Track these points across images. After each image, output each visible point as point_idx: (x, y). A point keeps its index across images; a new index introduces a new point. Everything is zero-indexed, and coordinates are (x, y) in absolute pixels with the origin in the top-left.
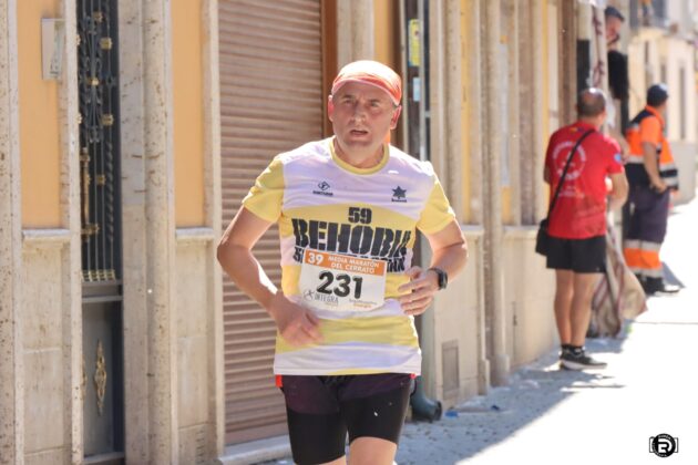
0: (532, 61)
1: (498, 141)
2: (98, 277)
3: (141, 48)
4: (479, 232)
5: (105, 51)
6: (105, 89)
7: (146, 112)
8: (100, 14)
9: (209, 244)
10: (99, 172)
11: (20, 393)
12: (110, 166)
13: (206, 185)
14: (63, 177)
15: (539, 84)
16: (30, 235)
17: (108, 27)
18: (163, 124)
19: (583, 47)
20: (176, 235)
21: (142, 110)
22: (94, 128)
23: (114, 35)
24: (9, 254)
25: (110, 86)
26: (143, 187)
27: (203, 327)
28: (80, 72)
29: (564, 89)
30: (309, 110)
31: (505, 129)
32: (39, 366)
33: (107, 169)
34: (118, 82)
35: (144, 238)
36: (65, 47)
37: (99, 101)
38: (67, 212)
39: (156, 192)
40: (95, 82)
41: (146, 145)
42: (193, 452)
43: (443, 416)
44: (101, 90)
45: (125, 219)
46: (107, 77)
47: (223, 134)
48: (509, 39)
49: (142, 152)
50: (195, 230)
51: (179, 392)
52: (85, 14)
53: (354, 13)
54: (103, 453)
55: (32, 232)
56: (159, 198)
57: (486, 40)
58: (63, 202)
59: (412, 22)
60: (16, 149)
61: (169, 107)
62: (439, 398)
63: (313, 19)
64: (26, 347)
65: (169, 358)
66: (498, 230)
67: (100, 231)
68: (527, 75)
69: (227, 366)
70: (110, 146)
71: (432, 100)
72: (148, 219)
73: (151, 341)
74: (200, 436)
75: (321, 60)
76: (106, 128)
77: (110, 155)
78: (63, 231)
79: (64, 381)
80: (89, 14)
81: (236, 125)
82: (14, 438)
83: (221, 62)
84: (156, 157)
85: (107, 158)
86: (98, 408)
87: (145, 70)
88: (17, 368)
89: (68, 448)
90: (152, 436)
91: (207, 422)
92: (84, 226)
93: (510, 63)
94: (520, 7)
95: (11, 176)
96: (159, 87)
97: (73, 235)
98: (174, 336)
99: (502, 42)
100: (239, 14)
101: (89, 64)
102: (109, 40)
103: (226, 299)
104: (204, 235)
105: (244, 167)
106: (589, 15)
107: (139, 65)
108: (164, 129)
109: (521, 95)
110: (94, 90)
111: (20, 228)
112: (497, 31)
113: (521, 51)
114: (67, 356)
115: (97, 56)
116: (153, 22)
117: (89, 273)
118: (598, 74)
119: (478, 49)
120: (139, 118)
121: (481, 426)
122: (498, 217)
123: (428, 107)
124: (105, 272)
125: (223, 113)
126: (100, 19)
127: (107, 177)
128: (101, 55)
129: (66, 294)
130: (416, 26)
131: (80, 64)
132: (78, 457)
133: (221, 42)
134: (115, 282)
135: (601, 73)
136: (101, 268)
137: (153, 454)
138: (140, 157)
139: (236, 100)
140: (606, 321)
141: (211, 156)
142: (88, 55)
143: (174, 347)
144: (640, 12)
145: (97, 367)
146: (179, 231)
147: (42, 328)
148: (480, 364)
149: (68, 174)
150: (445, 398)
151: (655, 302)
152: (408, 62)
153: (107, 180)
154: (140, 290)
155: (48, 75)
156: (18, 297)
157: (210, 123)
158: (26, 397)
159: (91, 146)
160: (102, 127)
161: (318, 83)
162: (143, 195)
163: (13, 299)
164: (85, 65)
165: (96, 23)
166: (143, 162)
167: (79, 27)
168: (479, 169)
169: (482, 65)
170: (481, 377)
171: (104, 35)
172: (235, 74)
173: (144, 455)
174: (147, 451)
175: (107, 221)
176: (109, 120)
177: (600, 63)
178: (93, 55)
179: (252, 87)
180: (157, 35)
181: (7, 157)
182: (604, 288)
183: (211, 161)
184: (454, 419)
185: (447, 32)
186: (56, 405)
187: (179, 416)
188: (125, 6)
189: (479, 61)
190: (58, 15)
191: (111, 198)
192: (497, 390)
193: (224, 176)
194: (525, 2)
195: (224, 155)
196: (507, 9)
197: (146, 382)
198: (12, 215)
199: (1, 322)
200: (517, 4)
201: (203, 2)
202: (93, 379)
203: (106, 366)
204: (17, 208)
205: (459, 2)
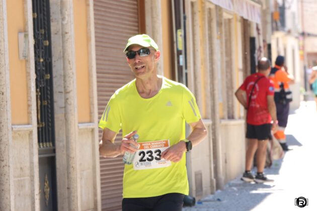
0: (230, 47)
2: (45, 146)
3: (61, 45)
4: (209, 122)
5: (46, 47)
6: (46, 63)
7: (64, 73)
8: (43, 30)
9: (93, 130)
10: (44, 100)
11: (12, 198)
12: (49, 97)
13: (91, 104)
14: (29, 102)
15: (234, 57)
16: (15, 128)
17: (47, 36)
18: (71, 78)
19: (253, 40)
20: (78, 127)
21: (62, 72)
22: (42, 80)
23: (49, 39)
24: (6, 136)
25: (48, 62)
26: (63, 105)
27: (91, 167)
28: (35, 56)
29: (245, 58)
31: (219, 77)
32: (20, 186)
33: (47, 98)
34: (51, 60)
35: (64, 128)
36: (28, 45)
37: (44, 68)
38: (31, 117)
39: (70, 108)
40: (42, 60)
41: (65, 87)
43: (196, 204)
44: (44, 63)
45: (56, 120)
47: (98, 82)
48: (220, 37)
49: (63, 91)
50: (86, 124)
51: (81, 195)
52: (36, 30)
53: (153, 27)
55: (16, 126)
56: (71, 110)
57: (210, 38)
58: (29, 113)
59: (178, 30)
60: (9, 91)
61: (74, 70)
62: (194, 195)
64: (15, 177)
65: (77, 181)
66: (218, 121)
67: (45, 125)
68: (229, 53)
69: (102, 184)
70: (49, 88)
71: (188, 65)
73: (69, 173)
76: (47, 80)
77: (49, 92)
78: (30, 126)
79: (32, 191)
80: (38, 30)
81: (103, 78)
83: (97, 50)
84: (69, 92)
85: (47, 94)
86: (46, 203)
87: (64, 54)
88: (11, 186)
91: (94, 209)
92: (38, 123)
93: (221, 48)
94: (225, 23)
95: (7, 102)
96: (69, 62)
97: (34, 127)
98: (78, 171)
99: (217, 39)
100: (103, 29)
101: (39, 52)
102: (47, 42)
104: (91, 126)
106: (254, 26)
107: (60, 52)
108: (72, 80)
109: (227, 62)
110: (41, 63)
111: (11, 124)
112: (215, 34)
113: (226, 42)
114: (32, 180)
115: (42, 48)
116: (66, 33)
117: (41, 144)
118: (259, 53)
119: (207, 42)
120: (61, 75)
121: (213, 208)
122: (218, 116)
123: (186, 68)
125: (97, 73)
126: (43, 33)
127: (47, 102)
128: (44, 48)
129: (31, 154)
130: (180, 33)
131: (35, 52)
133: (96, 41)
134: (52, 148)
135: (261, 51)
136: (46, 141)
138: (62, 92)
139: (102, 67)
141: (93, 91)
142: (38, 48)
143: (79, 176)
145: (45, 185)
146: (80, 125)
147: (21, 169)
148: (211, 181)
149: (31, 101)
150: (196, 196)
151: (288, 153)
152: (177, 49)
153: (48, 103)
154: (63, 151)
155: (22, 57)
156: (11, 155)
157: (92, 77)
158: (15, 199)
159: (41, 88)
160: (45, 80)
162: (63, 109)
163: (9, 156)
164: (37, 53)
165: (41, 34)
166: (63, 95)
167: (35, 36)
168: (209, 95)
169: (209, 49)
170: (212, 186)
171: (45, 39)
172: (102, 55)
175: (48, 121)
176: (48, 76)
177: (260, 47)
178: (40, 48)
179: (109, 60)
180: (68, 39)
181: (5, 94)
183: (93, 94)
184: (201, 205)
185: (194, 34)
186: (28, 202)
187: (82, 206)
188: (54, 27)
189: (208, 47)
190: (25, 31)
191: (50, 111)
192: (219, 191)
193: (98, 100)
194: (227, 21)
195: (98, 91)
196: (219, 24)
197: (67, 192)
198: (7, 119)
199: (4, 166)
200: (223, 22)
201: (88, 24)
202: (44, 191)
203: (49, 185)
204: (10, 116)
205: (199, 21)
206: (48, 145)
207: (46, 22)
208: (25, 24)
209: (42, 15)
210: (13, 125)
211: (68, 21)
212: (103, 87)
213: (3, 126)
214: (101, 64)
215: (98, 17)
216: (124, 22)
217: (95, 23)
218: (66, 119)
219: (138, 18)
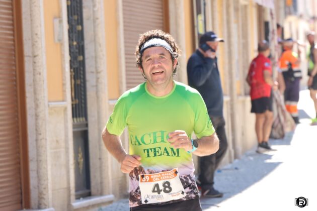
0: (247, 30)
1: (234, 62)
3: (93, 29)
4: (227, 99)
5: (79, 31)
7: (96, 55)
8: (76, 16)
10: (78, 79)
11: (49, 167)
12: (82, 76)
13: (120, 83)
15: (250, 39)
17: (79, 21)
18: (102, 59)
19: (267, 24)
20: (109, 103)
21: (94, 54)
22: (75, 61)
23: (82, 24)
24: (44, 112)
25: (81, 44)
26: (95, 84)
28: (69, 40)
31: (237, 57)
32: (57, 157)
33: (80, 78)
34: (84, 43)
35: (96, 105)
36: (63, 30)
38: (66, 95)
39: (101, 86)
40: (75, 43)
41: (96, 68)
42: (117, 189)
44: (78, 46)
45: (88, 97)
46: (80, 41)
47: (126, 63)
48: (237, 22)
51: (112, 165)
52: (70, 17)
53: (176, 13)
54: (82, 189)
55: (52, 103)
56: (101, 88)
57: (228, 22)
58: (64, 91)
59: (199, 15)
60: (45, 71)
61: (104, 52)
63: (160, 16)
64: (51, 149)
66: (235, 97)
67: (79, 102)
68: (245, 35)
70: (82, 68)
73: (100, 145)
74: (120, 182)
76: (80, 62)
77: (82, 72)
78: (65, 103)
79: (67, 162)
80: (72, 16)
81: (131, 59)
82: (47, 185)
83: (125, 34)
84: (100, 72)
85: (80, 74)
86: (80, 173)
87: (95, 37)
88: (48, 157)
89: (69, 189)
90: (101, 183)
91: (122, 177)
92: (72, 100)
93: (238, 31)
94: (242, 9)
95: (43, 81)
96: (100, 45)
97: (68, 104)
99: (235, 23)
100: (131, 15)
101: (72, 36)
102: (80, 26)
105: (134, 75)
107: (92, 36)
108: (102, 61)
109: (243, 44)
110: (75, 47)
111: (47, 102)
112: (233, 18)
113: (243, 26)
114: (67, 152)
116: (97, 19)
117: (75, 119)
118: (273, 35)
119: (225, 26)
120: (92, 57)
121: (231, 176)
122: (235, 92)
124: (78, 119)
125: (126, 54)
126: (76, 18)
128: (77, 32)
129: (66, 128)
130: (201, 18)
131: (69, 37)
132: (73, 191)
133: (125, 26)
134: (85, 122)
136: (79, 117)
137: (102, 190)
138: (93, 72)
139: (130, 49)
141: (121, 72)
142: (72, 32)
145: (78, 156)
146: (110, 101)
147: (57, 141)
148: (230, 152)
149: (65, 80)
151: (299, 126)
152: (198, 32)
153: (81, 82)
154: (95, 125)
155: (57, 41)
156: (48, 129)
157: (121, 58)
158: (52, 169)
159: (74, 69)
160: (78, 61)
162: (95, 88)
163: (46, 130)
165: (75, 20)
166: (95, 74)
167: (69, 22)
168: (227, 74)
169: (227, 32)
170: (230, 156)
171: (78, 24)
172: (130, 39)
174: (99, 189)
175: (81, 98)
176: (81, 58)
177: (273, 31)
178: (74, 32)
180: (99, 24)
181: (42, 74)
184: (220, 173)
185: (213, 19)
186: (64, 172)
187: (112, 175)
188: (86, 13)
189: (226, 30)
190: (59, 17)
191: (83, 89)
192: (237, 161)
193: (127, 79)
194: (243, 7)
195: (127, 71)
196: (236, 10)
197: (99, 162)
198: (44, 97)
199: (41, 140)
200: (240, 8)
201: (116, 10)
202: (78, 161)
203: (83, 156)
204: (46, 94)
205: (217, 8)
206: (81, 120)
207: (79, 9)
208: (60, 11)
209: (75, 2)
210: (49, 102)
211: (98, 8)
212: (130, 67)
213: (40, 103)
215: (126, 4)
217: (124, 10)
218: (98, 97)
219: (162, 5)
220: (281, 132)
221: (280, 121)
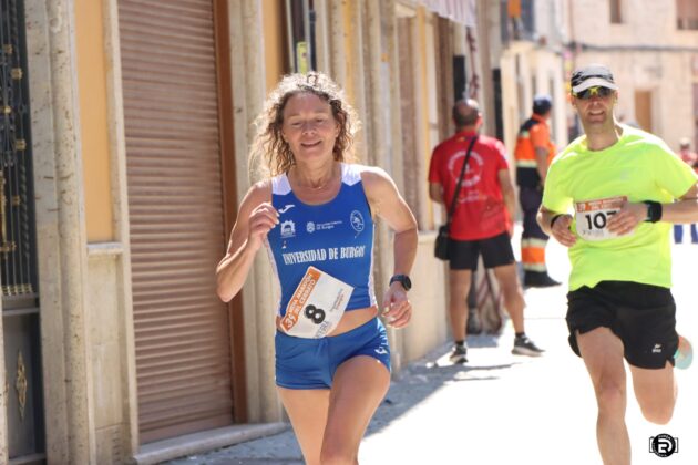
0: (412, 77)
1: (383, 152)
2: (16, 291)
3: (49, 78)
5: (16, 81)
6: (18, 116)
7: (56, 136)
8: (10, 46)
9: (118, 258)
10: (14, 194)
12: (24, 187)
13: (114, 202)
15: (419, 98)
17: (18, 58)
18: (72, 147)
19: (459, 62)
20: (88, 250)
21: (52, 136)
22: (8, 152)
23: (23, 64)
25: (21, 114)
26: (55, 206)
27: (115, 335)
29: (442, 101)
30: (206, 129)
31: (388, 142)
33: (21, 189)
34: (28, 109)
35: (58, 254)
37: (12, 128)
39: (68, 210)
40: (8, 110)
41: (57, 167)
42: (109, 452)
44: (13, 117)
45: (39, 237)
46: (19, 105)
47: (128, 155)
48: (389, 58)
49: (54, 174)
50: (104, 245)
51: (95, 396)
53: (246, 38)
54: (27, 454)
56: (71, 216)
57: (368, 59)
59: (299, 44)
61: (77, 131)
63: (207, 44)
65: (85, 364)
67: (17, 248)
68: (408, 90)
69: (139, 371)
70: (24, 169)
72: (61, 236)
73: (68, 349)
74: (115, 436)
75: (216, 82)
76: (19, 152)
77: (24, 178)
81: (139, 146)
83: (125, 88)
84: (67, 178)
85: (21, 181)
86: (20, 414)
87: (54, 97)
90: (71, 438)
91: (122, 423)
92: (2, 244)
93: (391, 79)
94: (400, 28)
96: (67, 113)
98: (88, 344)
99: (383, 60)
100: (138, 42)
101: (1, 92)
102: (20, 70)
103: (135, 308)
104: (114, 249)
105: (148, 184)
106: (463, 34)
108: (73, 151)
109: (403, 109)
110: (7, 117)
112: (378, 50)
113: (402, 68)
115: (9, 85)
116: (60, 52)
117: (8, 288)
118: (473, 89)
119: (362, 68)
120: (49, 142)
121: (376, 419)
124: (23, 287)
125: (127, 135)
126: (10, 52)
127: (21, 198)
128: (12, 84)
130: (303, 49)
132: (4, 459)
133: (123, 69)
134: (32, 296)
135: (476, 86)
136: (19, 283)
137: (72, 455)
138: (52, 178)
139: (138, 123)
140: (488, 319)
141: (117, 175)
143: (89, 354)
144: (510, 27)
145: (18, 375)
146: (91, 247)
153: (22, 201)
154: (56, 302)
157: (116, 145)
159: (6, 169)
160: (15, 151)
161: (214, 104)
162: (55, 214)
165: (6, 55)
166: (54, 183)
169: (366, 82)
171: (15, 66)
172: (137, 99)
173: (64, 455)
174: (66, 451)
175: (23, 238)
176: (21, 144)
177: (475, 77)
178: (5, 85)
179: (153, 109)
180: (64, 64)
182: (485, 288)
183: (118, 180)
185: (332, 52)
187: (97, 419)
188: (32, 40)
189: (362, 79)
191: (26, 217)
193: (130, 193)
194: (404, 22)
195: (129, 174)
196: (387, 29)
197: (64, 388)
200: (395, 24)
201: (105, 32)
202: (15, 387)
203: (26, 374)
205: (342, 24)
206: (23, 291)
207: (15, 29)
209: (8, 12)
211: (62, 27)
212: (138, 165)
214: (134, 118)
215: (126, 17)
216: (184, 27)
217: (122, 31)
219: (213, 19)
220: (493, 317)
221: (490, 289)
